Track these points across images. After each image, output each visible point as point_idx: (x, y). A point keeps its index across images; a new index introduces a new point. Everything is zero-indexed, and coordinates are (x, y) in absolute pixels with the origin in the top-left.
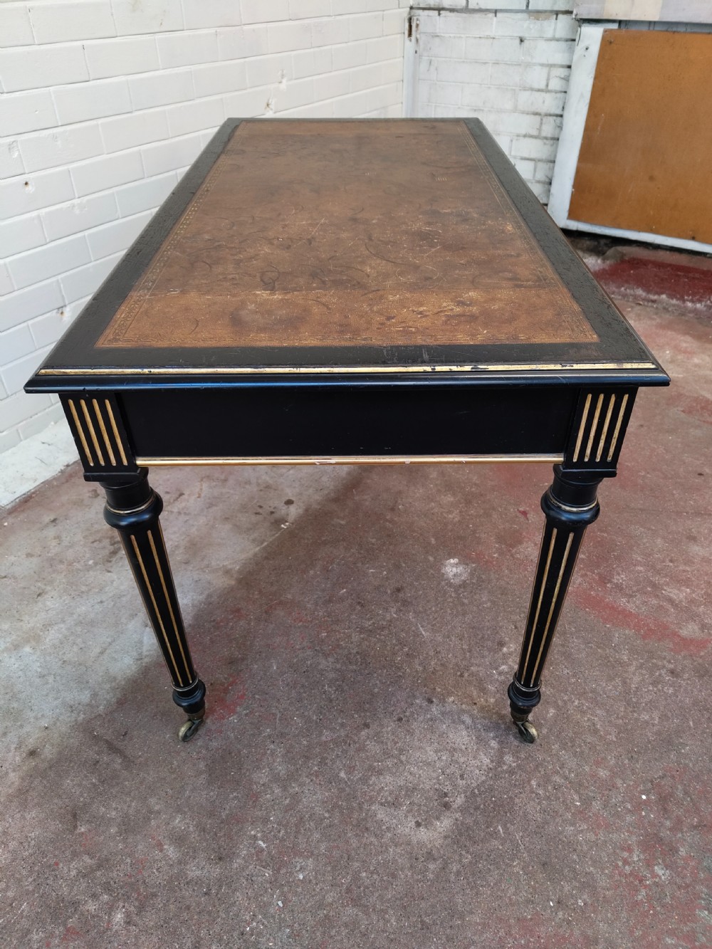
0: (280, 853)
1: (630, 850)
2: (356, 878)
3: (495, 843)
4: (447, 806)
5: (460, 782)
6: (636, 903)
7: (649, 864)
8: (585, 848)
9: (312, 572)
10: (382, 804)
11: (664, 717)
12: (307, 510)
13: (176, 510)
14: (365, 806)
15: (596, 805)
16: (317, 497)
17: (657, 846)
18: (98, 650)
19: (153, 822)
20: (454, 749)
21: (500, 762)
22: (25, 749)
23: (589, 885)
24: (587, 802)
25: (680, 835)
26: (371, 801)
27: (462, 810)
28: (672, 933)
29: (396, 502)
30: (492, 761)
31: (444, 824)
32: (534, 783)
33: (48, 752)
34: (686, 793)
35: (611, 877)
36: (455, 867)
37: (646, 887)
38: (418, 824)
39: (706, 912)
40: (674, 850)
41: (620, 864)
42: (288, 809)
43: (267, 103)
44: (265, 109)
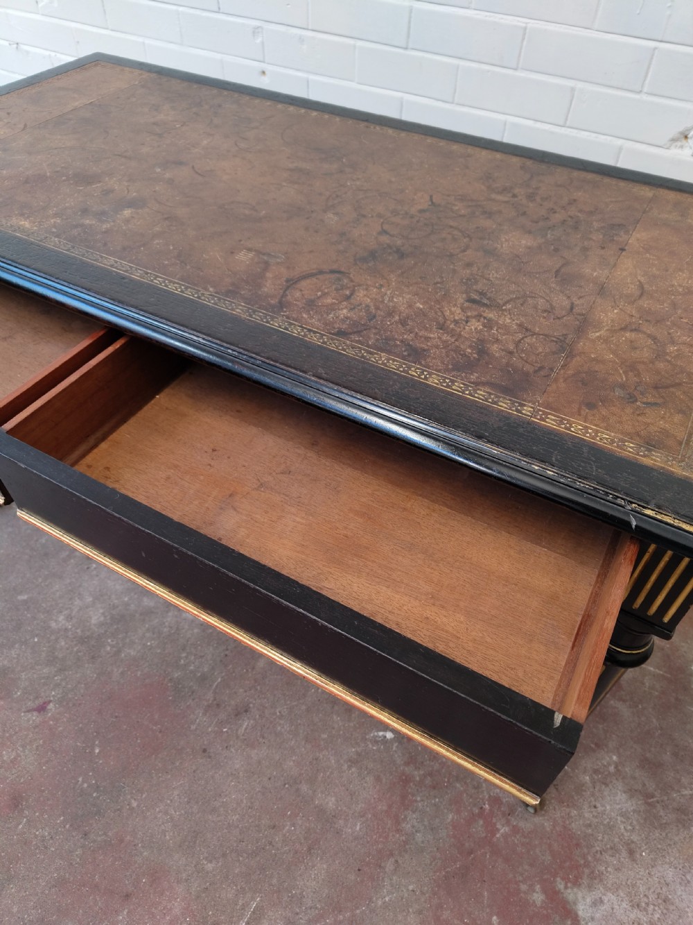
43: (681, 133)
44: (673, 140)
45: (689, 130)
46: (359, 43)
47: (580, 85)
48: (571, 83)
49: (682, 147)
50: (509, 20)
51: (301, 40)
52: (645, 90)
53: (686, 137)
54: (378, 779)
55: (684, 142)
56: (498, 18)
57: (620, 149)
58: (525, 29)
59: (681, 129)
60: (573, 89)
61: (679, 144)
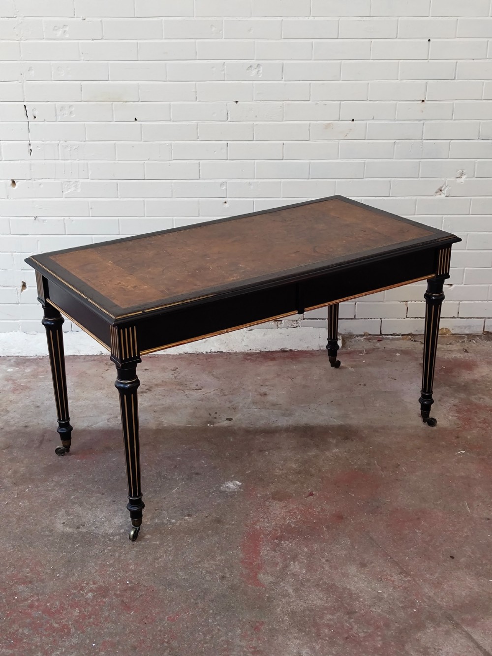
0: (26, 495)
1: (94, 583)
2: (29, 516)
3: (70, 546)
4: (78, 528)
5: (94, 528)
6: (69, 591)
7: (91, 590)
8: (86, 571)
9: (184, 446)
10: (66, 511)
11: (186, 580)
12: (229, 426)
13: (186, 393)
14: (62, 508)
15: (112, 569)
16: (244, 426)
17: (103, 592)
18: (84, 416)
19: (18, 464)
20: (110, 521)
21: (113, 535)
22: (26, 424)
23: (67, 576)
24: (111, 565)
25: (114, 597)
26: (65, 508)
27: (80, 533)
28: (61, 603)
29: (270, 450)
30: (112, 533)
31: (68, 530)
32: (110, 548)
33: (28, 430)
34: (141, 596)
35: (77, 580)
36: (51, 538)
37: (79, 592)
38: (64, 523)
39: (79, 611)
40: (104, 597)
41: (85, 582)
42: (48, 490)
43: (439, 189)
44: (437, 192)
45: (442, 187)
46: (283, 180)
47: (393, 179)
48: (389, 179)
49: (440, 194)
50: (357, 161)
51: (250, 184)
52: (420, 176)
53: (441, 190)
54: (472, 463)
55: (440, 192)
56: (351, 161)
57: (416, 200)
58: (365, 163)
59: (438, 188)
60: (390, 181)
61: (439, 193)
